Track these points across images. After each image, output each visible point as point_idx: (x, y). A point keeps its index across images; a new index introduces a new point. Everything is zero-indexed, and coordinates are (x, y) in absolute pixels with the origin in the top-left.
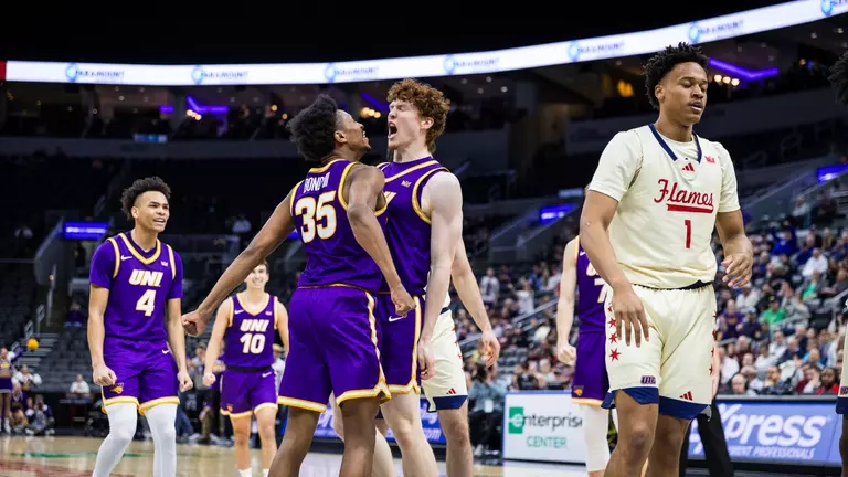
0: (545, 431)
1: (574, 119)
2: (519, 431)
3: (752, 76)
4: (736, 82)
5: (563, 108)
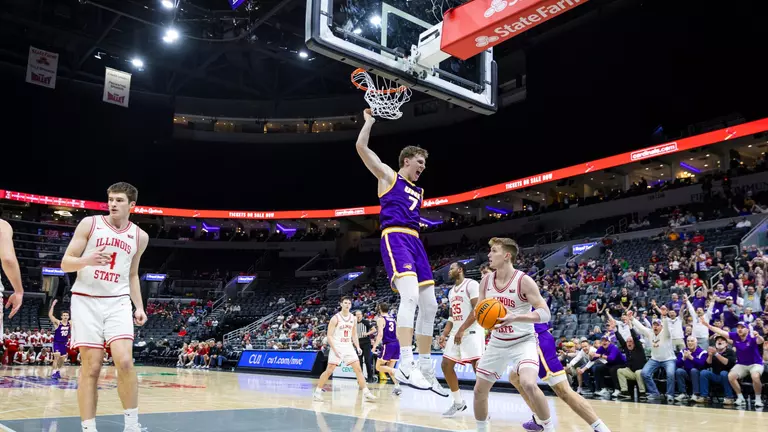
5: (359, 234)
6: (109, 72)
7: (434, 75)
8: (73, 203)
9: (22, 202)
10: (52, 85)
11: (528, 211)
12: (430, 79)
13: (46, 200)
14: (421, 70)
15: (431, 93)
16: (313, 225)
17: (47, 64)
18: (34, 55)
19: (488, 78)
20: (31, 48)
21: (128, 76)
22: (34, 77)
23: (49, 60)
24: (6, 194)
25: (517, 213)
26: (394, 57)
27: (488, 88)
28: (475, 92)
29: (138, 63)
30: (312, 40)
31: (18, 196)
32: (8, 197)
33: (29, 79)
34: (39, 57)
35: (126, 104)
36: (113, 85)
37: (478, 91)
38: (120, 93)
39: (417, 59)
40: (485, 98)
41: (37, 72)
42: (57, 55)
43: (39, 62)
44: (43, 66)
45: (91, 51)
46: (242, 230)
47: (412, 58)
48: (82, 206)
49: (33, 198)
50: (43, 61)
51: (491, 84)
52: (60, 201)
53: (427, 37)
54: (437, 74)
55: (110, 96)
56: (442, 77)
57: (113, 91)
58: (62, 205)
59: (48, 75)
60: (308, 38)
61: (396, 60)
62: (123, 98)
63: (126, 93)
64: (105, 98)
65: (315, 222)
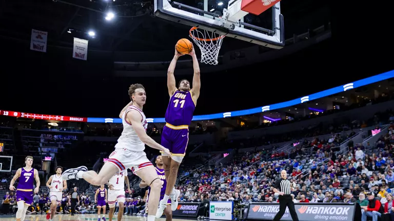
0: (220, 212)
1: (230, 131)
2: (213, 212)
3: (274, 120)
4: (270, 122)
5: (227, 129)
6: (76, 40)
7: (240, 26)
8: (57, 118)
9: (30, 119)
10: (45, 50)
11: (336, 109)
12: (237, 29)
13: (42, 117)
14: (231, 24)
15: (238, 38)
16: (199, 124)
17: (41, 38)
18: (34, 34)
19: (278, 25)
20: (33, 30)
21: (86, 42)
22: (35, 46)
23: (42, 36)
24: (21, 115)
25: (329, 111)
26: (212, 17)
27: (278, 32)
28: (269, 35)
29: (92, 34)
30: (158, 11)
31: (28, 116)
32: (22, 116)
33: (32, 48)
34: (37, 35)
35: (85, 58)
36: (78, 48)
37: (271, 35)
38: (82, 52)
39: (227, 17)
40: (276, 38)
41: (36, 43)
42: (46, 33)
43: (37, 37)
44: (39, 40)
45: (66, 29)
46: (156, 130)
47: (224, 16)
48: (62, 119)
49: (35, 116)
50: (39, 37)
51: (280, 29)
52: (50, 117)
53: (233, 3)
54: (242, 26)
55: (77, 55)
56: (246, 27)
57: (78, 51)
58: (51, 119)
59: (42, 44)
60: (156, 9)
61: (214, 19)
62: (84, 55)
63: (85, 52)
64: (74, 56)
65: (200, 123)
